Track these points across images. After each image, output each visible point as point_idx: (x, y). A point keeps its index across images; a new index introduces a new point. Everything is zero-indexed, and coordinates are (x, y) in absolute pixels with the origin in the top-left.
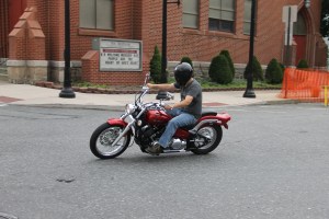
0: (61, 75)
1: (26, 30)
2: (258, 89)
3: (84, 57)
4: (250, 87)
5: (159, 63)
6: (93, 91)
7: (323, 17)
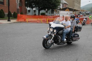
2: (11, 19)
7: (25, 2)
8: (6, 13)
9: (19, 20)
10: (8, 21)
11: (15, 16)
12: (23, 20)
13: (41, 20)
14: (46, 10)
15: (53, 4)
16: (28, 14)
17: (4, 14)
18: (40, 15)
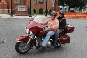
0: (11, 12)
1: (3, 3)
3: (15, 9)
4: (46, 14)
6: (17, 15)
7: (59, 2)
8: (44, 10)
13: (71, 16)
14: (76, 8)
15: (81, 3)
18: (70, 12)
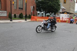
2: (27, 19)
5: (10, 15)
7: (36, 8)
8: (24, 15)
9: (32, 20)
10: (25, 20)
11: (30, 17)
12: (35, 20)
14: (51, 13)
15: (55, 9)
16: (38, 16)
17: (23, 16)
18: (46, 17)
